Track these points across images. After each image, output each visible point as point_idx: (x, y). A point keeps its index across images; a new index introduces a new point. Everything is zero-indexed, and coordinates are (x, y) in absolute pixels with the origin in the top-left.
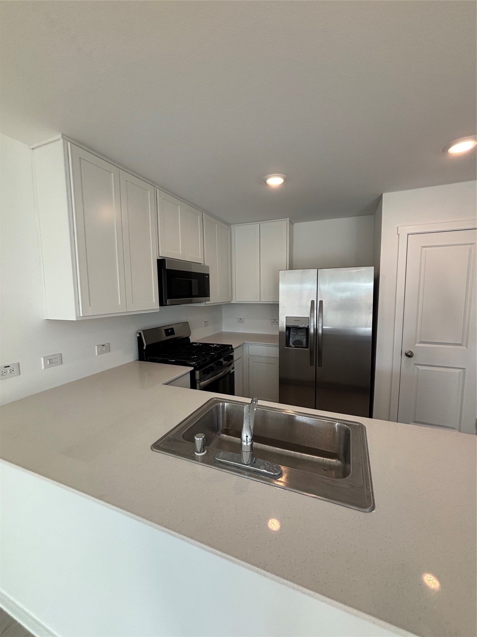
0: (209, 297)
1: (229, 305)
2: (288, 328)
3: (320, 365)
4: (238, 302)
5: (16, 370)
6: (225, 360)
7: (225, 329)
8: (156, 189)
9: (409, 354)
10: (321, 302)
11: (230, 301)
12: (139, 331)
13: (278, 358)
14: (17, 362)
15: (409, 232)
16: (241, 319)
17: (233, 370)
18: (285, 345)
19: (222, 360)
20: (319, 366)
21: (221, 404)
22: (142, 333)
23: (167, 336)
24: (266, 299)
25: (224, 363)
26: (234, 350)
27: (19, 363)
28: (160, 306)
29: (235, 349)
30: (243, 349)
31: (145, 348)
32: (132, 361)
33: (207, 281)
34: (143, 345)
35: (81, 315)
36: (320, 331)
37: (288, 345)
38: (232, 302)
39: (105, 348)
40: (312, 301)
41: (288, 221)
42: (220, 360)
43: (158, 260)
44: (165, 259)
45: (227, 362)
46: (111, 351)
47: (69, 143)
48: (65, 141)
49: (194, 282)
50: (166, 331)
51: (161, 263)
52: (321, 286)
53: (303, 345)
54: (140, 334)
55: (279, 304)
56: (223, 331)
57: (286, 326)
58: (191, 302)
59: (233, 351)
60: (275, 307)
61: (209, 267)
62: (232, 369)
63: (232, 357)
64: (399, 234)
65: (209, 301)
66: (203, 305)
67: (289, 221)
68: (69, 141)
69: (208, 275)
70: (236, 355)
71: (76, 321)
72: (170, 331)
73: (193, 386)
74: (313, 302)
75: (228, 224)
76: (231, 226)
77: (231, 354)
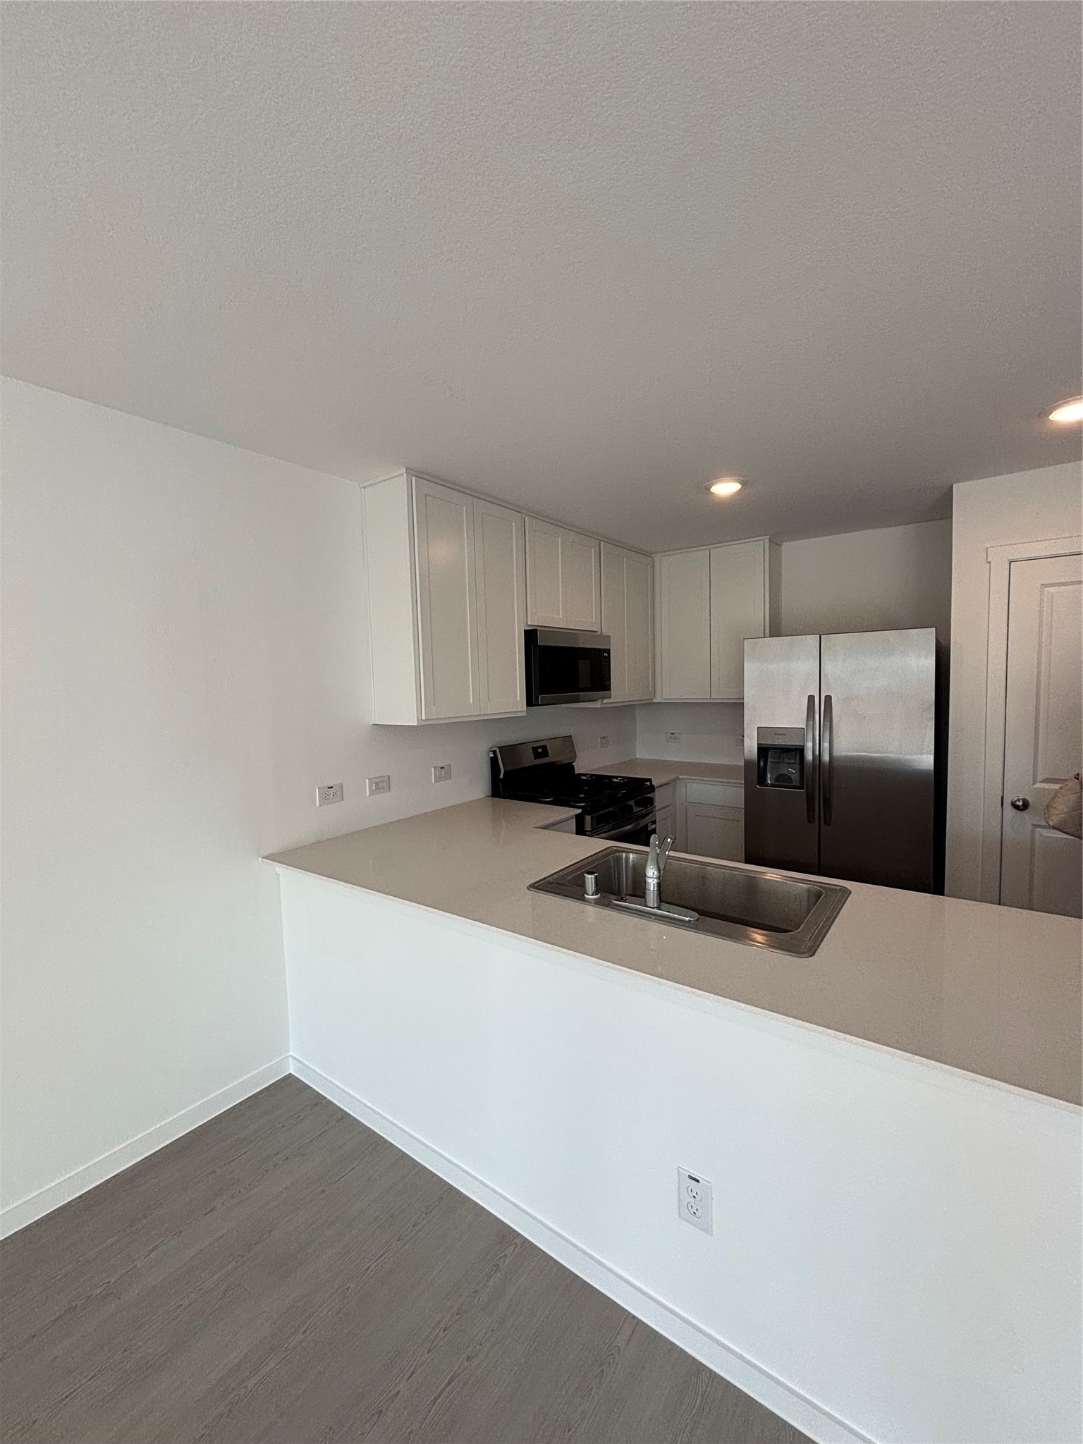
0: (610, 690)
1: (649, 705)
2: (763, 750)
3: (828, 823)
4: (665, 699)
5: (339, 794)
6: (637, 805)
7: (641, 754)
8: (523, 515)
9: (1020, 803)
10: (828, 698)
11: (652, 699)
12: (493, 747)
13: (741, 808)
14: (340, 782)
15: (1012, 558)
16: (673, 734)
17: (653, 826)
18: (756, 782)
19: (632, 803)
20: (825, 823)
21: (624, 855)
22: (498, 752)
23: (536, 758)
24: (722, 694)
25: (636, 809)
26: (656, 790)
27: (342, 784)
28: (527, 706)
29: (658, 787)
30: (675, 789)
31: (501, 776)
32: (482, 796)
33: (606, 662)
34: (500, 772)
35: (424, 718)
36: (826, 758)
37: (762, 780)
38: (655, 701)
39: (444, 772)
40: (809, 696)
41: (767, 542)
42: (629, 803)
43: (526, 631)
44: (537, 630)
45: (641, 809)
46: (452, 776)
47: (414, 478)
48: (410, 476)
49: (583, 665)
50: (535, 749)
51: (531, 636)
52: (827, 667)
53: (792, 782)
54: (495, 752)
55: (743, 703)
56: (638, 757)
57: (758, 744)
58: (577, 700)
59: (654, 791)
60: (736, 708)
61: (610, 636)
62: (652, 824)
63: (651, 801)
64: (990, 562)
65: (610, 698)
66: (597, 705)
67: (770, 541)
68: (414, 475)
69: (608, 651)
70: (659, 798)
71: (417, 726)
72: (540, 751)
73: (580, 831)
74: (811, 698)
75: (648, 554)
76: (653, 555)
77: (648, 795)
